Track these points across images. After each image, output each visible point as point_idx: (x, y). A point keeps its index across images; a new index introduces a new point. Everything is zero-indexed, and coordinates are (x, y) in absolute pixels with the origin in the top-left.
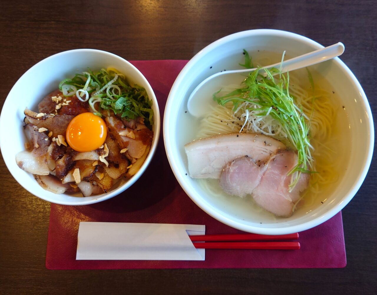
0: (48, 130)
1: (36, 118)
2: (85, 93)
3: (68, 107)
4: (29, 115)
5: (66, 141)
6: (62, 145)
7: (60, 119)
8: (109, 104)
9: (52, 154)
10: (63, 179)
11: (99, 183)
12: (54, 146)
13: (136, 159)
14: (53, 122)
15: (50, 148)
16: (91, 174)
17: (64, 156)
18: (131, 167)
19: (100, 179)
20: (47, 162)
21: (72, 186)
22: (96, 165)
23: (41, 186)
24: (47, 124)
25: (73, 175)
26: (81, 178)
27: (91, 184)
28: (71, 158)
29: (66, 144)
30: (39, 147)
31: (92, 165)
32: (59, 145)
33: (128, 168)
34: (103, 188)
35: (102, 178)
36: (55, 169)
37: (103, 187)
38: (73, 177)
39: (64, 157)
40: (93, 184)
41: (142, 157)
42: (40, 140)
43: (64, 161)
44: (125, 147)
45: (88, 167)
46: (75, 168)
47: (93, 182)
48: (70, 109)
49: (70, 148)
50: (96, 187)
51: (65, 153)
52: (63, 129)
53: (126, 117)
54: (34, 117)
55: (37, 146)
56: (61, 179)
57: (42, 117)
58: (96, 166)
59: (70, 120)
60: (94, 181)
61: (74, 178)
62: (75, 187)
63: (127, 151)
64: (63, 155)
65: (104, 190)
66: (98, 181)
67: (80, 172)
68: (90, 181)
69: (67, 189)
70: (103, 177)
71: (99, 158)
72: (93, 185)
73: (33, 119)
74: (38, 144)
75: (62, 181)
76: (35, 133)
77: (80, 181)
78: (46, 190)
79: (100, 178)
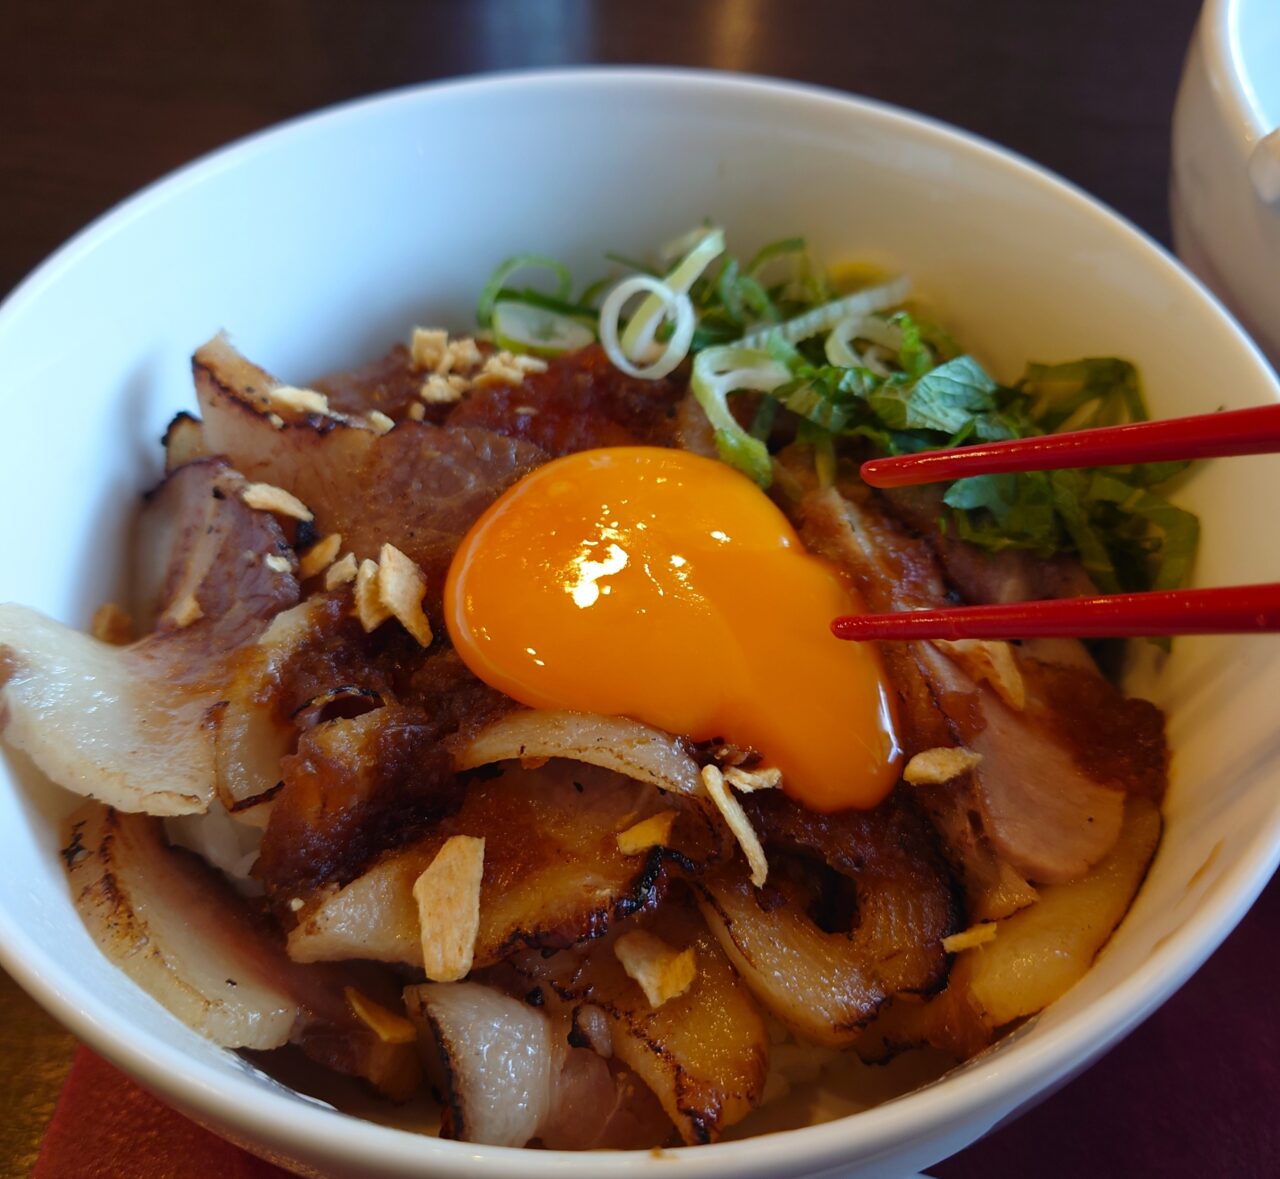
0: (313, 523)
1: (264, 408)
2: (675, 310)
3: (514, 395)
4: (219, 375)
5: (432, 602)
6: (391, 624)
7: (432, 452)
8: (857, 391)
9: (286, 668)
10: (314, 905)
11: (638, 1034)
12: (323, 618)
13: (1038, 881)
14: (371, 464)
15: (288, 628)
16: (600, 916)
17: (380, 705)
18: (987, 945)
19: (655, 1000)
20: (219, 725)
21: (358, 1009)
22: (655, 849)
23: (86, 917)
24: (327, 473)
25: (421, 888)
26: (478, 940)
27: (554, 1030)
28: (439, 736)
29: (427, 628)
30: (194, 625)
31: (609, 844)
32: (370, 622)
33: (953, 943)
34: (680, 1090)
35: (672, 992)
36: (267, 796)
37: (678, 1078)
38: (408, 908)
39: (377, 711)
40: (576, 1028)
41: (1095, 868)
42: (226, 568)
43: (373, 744)
44: (952, 740)
45: (562, 853)
46: (454, 834)
47: (576, 1012)
48: (522, 410)
49: (449, 658)
50: (594, 1070)
51: (401, 689)
52: (434, 533)
53: (977, 515)
54: (254, 397)
55: (184, 609)
56: (296, 904)
57: (310, 415)
58: (652, 856)
59: (502, 479)
60: (593, 1002)
61: (416, 928)
62: (388, 1032)
63: (964, 781)
64: (377, 696)
65: (688, 1112)
66: (630, 1014)
67: (486, 881)
68: (553, 998)
69: (308, 1031)
70: (684, 986)
71: (699, 776)
72: (579, 1040)
73: (236, 410)
74: (199, 598)
75: (292, 920)
76: (209, 520)
77: (464, 962)
78: (118, 957)
79: (660, 989)
